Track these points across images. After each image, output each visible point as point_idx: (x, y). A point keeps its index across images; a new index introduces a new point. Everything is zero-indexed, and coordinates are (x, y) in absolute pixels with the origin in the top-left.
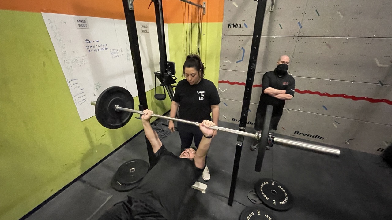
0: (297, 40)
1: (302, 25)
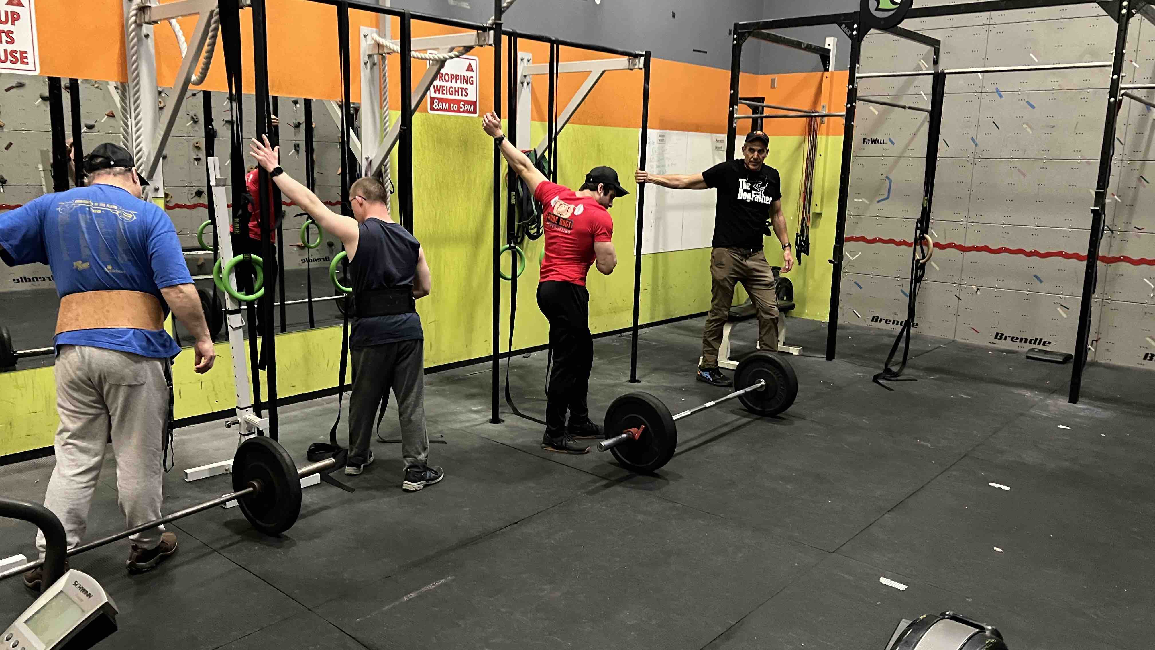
0: (974, 164)
1: (977, 142)
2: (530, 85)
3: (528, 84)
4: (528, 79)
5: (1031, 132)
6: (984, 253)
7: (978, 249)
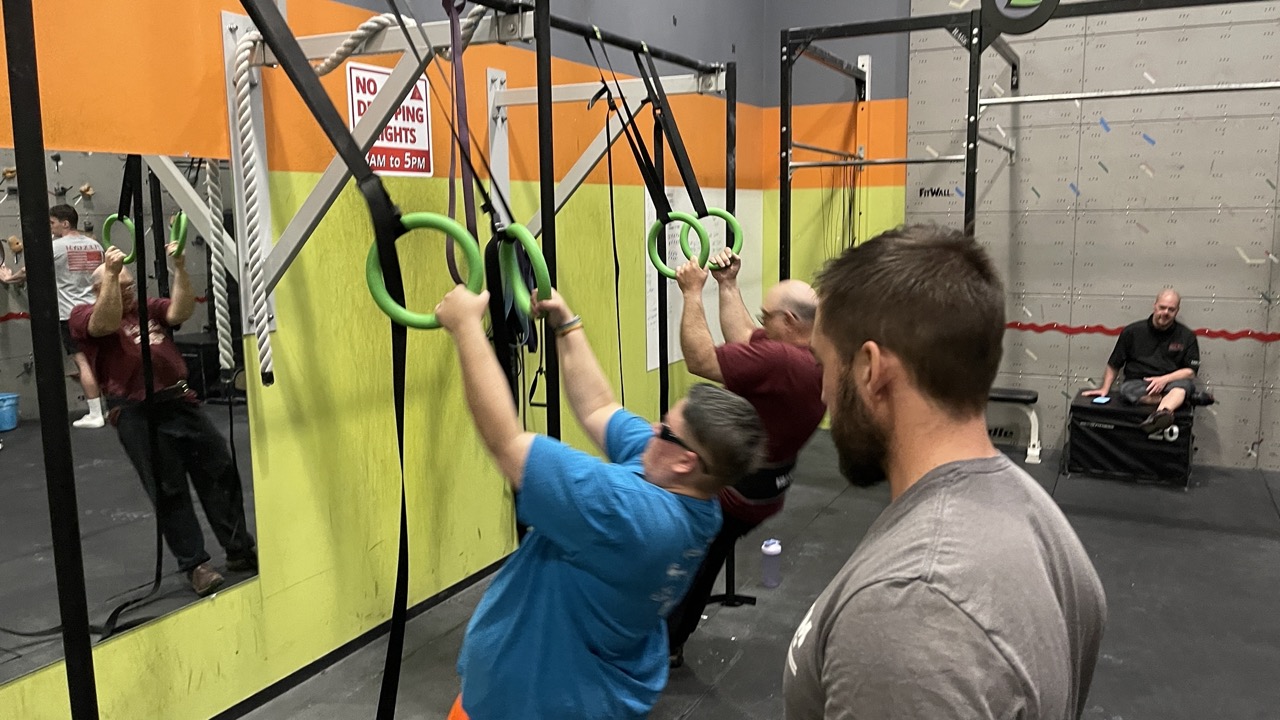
0: (1076, 218)
1: (1079, 189)
2: (506, 122)
3: (503, 121)
4: (503, 113)
5: (1151, 174)
6: (1098, 336)
7: (1090, 330)
